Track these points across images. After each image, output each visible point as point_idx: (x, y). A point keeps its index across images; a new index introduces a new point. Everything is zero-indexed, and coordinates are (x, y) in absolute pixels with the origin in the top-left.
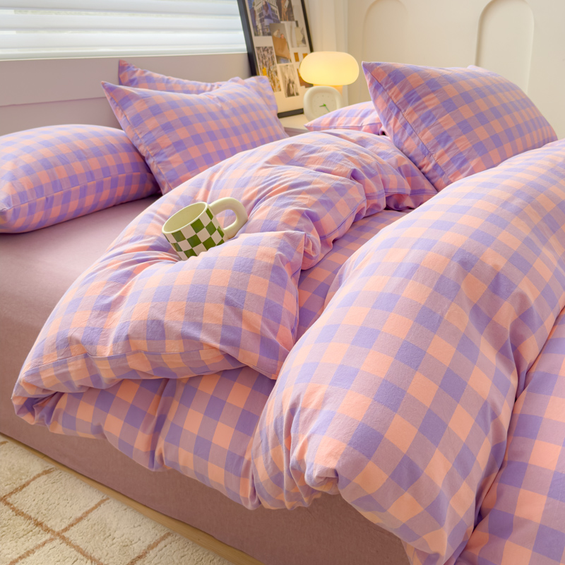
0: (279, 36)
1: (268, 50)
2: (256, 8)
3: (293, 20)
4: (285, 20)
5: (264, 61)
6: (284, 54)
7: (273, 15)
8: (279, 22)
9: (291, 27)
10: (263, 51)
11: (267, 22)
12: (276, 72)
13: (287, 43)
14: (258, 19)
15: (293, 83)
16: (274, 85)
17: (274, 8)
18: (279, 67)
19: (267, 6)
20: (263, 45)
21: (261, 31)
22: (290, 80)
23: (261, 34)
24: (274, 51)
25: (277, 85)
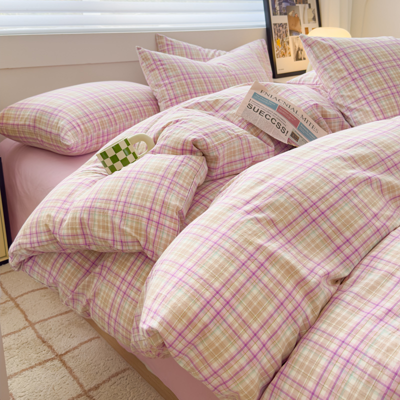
0: (294, 16)
1: (283, 26)
3: (307, 3)
4: (299, 3)
5: (279, 35)
6: (297, 28)
8: (294, 5)
9: (304, 9)
10: (279, 27)
11: (284, 5)
12: (288, 43)
13: (300, 20)
14: (277, 2)
15: (302, 50)
16: (286, 52)
18: (290, 38)
20: (280, 22)
21: (278, 12)
22: (299, 48)
23: (279, 14)
24: (288, 26)
25: (288, 52)
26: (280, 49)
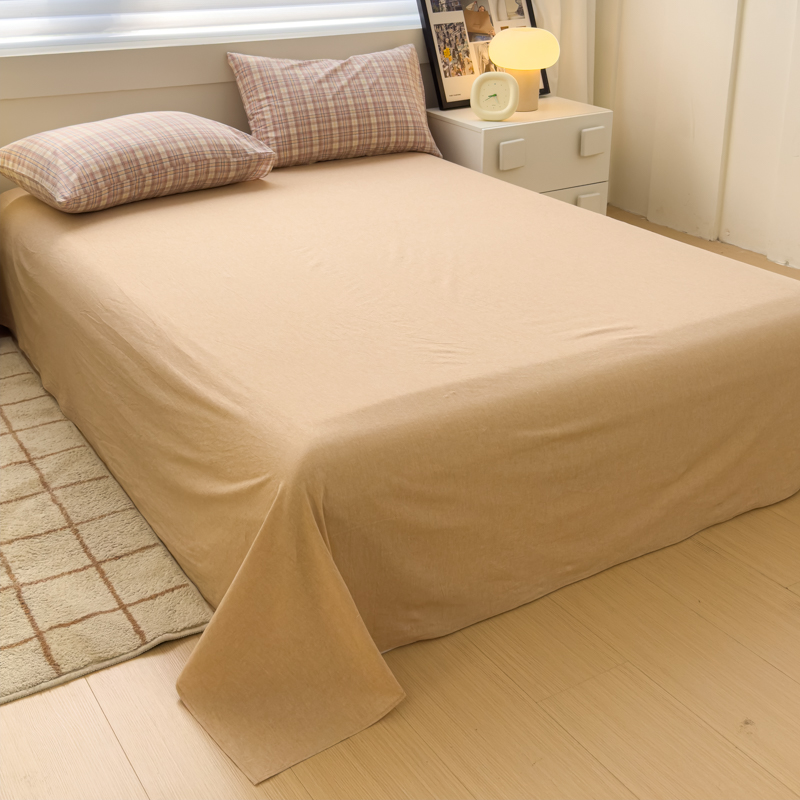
1: (454, 28)
5: (447, 40)
6: (484, 29)
10: (447, 28)
13: (490, 16)
16: (463, 67)
20: (448, 22)
23: (445, 9)
24: (465, 27)
25: (467, 67)
26: (451, 64)
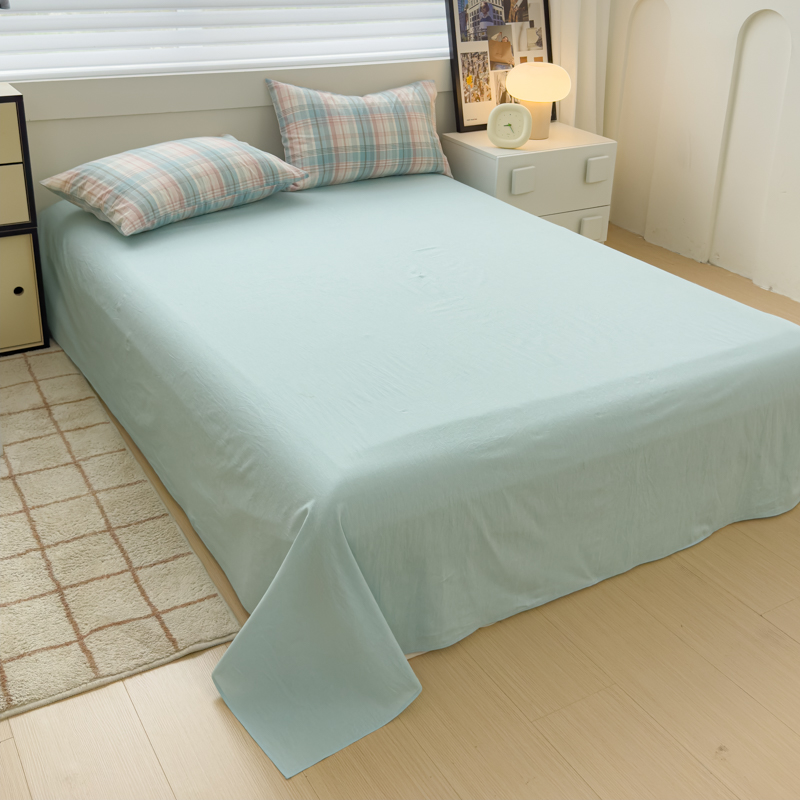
1: (479, 56)
2: (469, 11)
4: (513, 21)
5: (471, 68)
6: (505, 59)
7: (494, 17)
8: (502, 24)
9: (521, 28)
11: (483, 25)
12: (488, 80)
13: (512, 46)
14: (470, 22)
17: (496, 8)
18: (492, 74)
19: (487, 7)
20: (474, 51)
21: (472, 36)
23: (472, 39)
25: (486, 94)
26: (471, 90)
